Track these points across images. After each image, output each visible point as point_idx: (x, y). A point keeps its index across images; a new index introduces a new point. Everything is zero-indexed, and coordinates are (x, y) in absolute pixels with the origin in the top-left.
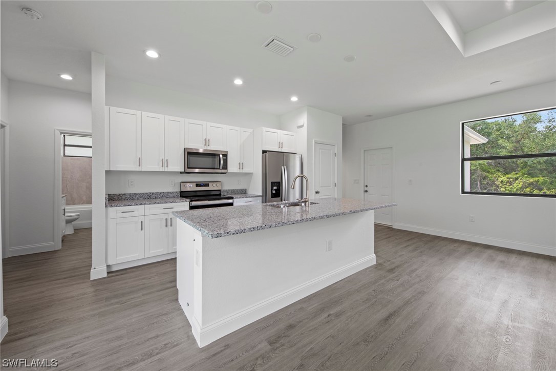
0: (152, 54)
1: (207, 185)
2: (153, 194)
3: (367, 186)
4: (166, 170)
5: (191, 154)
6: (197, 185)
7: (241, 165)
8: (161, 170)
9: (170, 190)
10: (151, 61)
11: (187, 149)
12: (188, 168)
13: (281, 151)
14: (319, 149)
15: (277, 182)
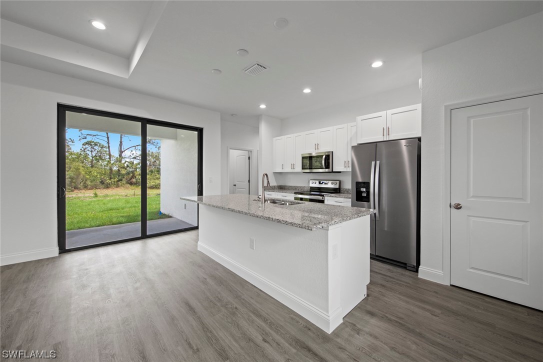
0: (263, 106)
4: (294, 171)
5: (304, 158)
6: (320, 183)
7: (347, 164)
8: (292, 171)
11: (302, 154)
12: (303, 169)
13: (388, 139)
14: (469, 117)
15: (364, 183)
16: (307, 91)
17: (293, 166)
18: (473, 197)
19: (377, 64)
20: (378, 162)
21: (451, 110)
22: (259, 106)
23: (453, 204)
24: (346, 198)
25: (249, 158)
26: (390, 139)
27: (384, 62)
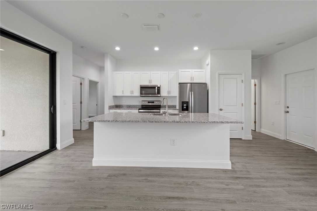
0: (118, 49)
1: (153, 102)
2: (131, 105)
3: (288, 107)
4: (133, 95)
5: (142, 88)
6: (149, 102)
7: (169, 92)
8: (131, 95)
9: (138, 104)
10: (117, 51)
11: (140, 85)
12: (141, 94)
13: (193, 82)
14: (224, 78)
15: (186, 102)
16: (156, 49)
17: (132, 92)
18: (225, 106)
19: (196, 48)
20: (192, 92)
21: (219, 74)
22: (115, 48)
23: (220, 109)
24: (174, 110)
25: (81, 84)
26: (194, 82)
27: (199, 48)
